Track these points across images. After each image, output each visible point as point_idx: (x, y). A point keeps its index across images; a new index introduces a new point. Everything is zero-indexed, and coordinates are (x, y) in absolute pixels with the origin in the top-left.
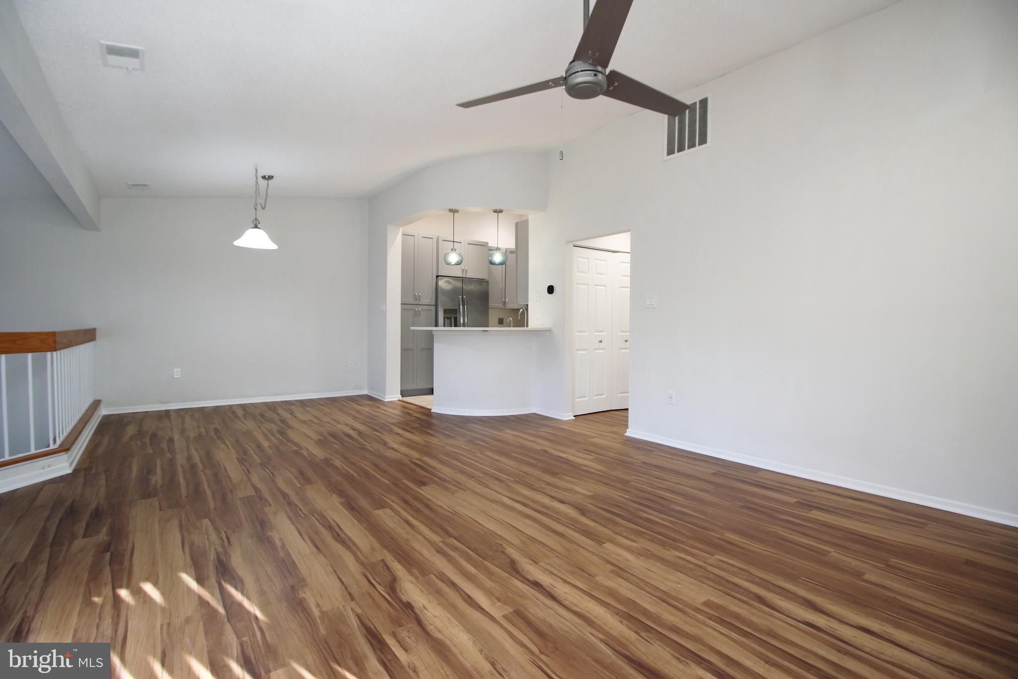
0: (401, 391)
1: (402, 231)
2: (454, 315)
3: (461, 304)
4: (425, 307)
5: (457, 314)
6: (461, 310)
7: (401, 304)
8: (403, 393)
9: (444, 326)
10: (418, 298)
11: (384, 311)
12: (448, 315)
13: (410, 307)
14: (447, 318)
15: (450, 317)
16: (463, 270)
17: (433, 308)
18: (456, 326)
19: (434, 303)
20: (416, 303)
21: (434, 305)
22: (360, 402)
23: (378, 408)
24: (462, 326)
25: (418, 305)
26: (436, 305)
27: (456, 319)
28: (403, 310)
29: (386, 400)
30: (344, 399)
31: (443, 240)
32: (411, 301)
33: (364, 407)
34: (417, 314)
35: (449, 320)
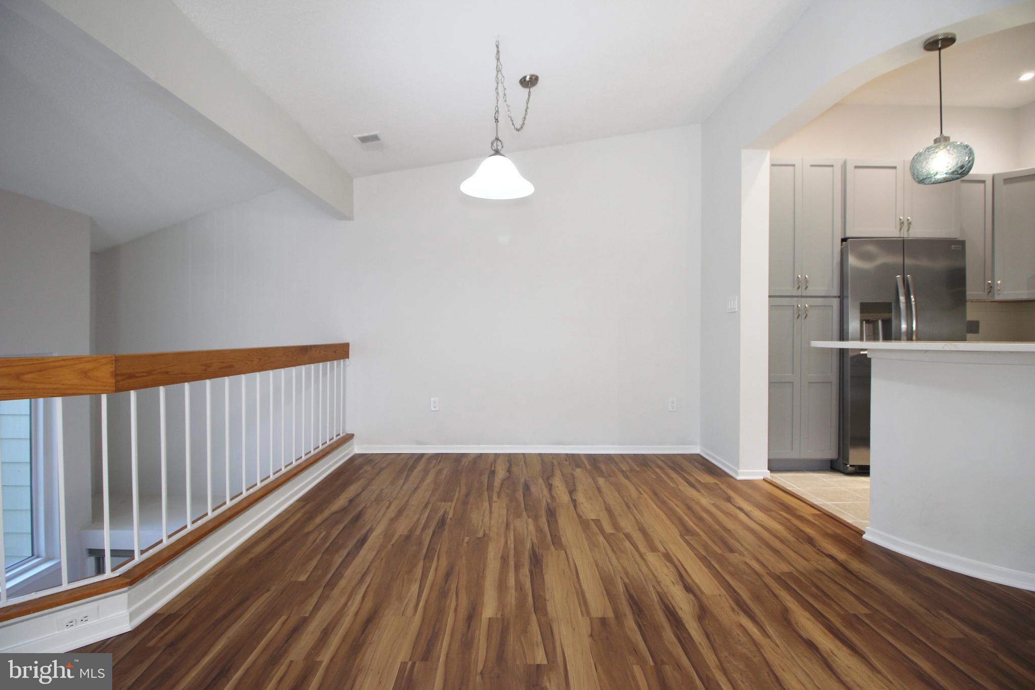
0: (769, 461)
1: (771, 159)
2: (886, 316)
3: (901, 291)
4: (819, 301)
5: (891, 312)
6: (903, 306)
7: (770, 296)
8: (773, 466)
9: (861, 339)
10: (802, 284)
11: (736, 310)
12: (869, 316)
13: (786, 301)
14: (868, 321)
15: (871, 319)
16: (902, 223)
17: (835, 303)
18: (887, 337)
19: (836, 291)
20: (799, 293)
21: (839, 297)
22: (689, 473)
23: (729, 499)
24: (904, 337)
25: (802, 297)
26: (842, 297)
27: (887, 323)
28: (772, 307)
29: (739, 478)
30: (660, 462)
31: (856, 167)
32: (789, 289)
33: (698, 490)
34: (800, 315)
35: (871, 325)
